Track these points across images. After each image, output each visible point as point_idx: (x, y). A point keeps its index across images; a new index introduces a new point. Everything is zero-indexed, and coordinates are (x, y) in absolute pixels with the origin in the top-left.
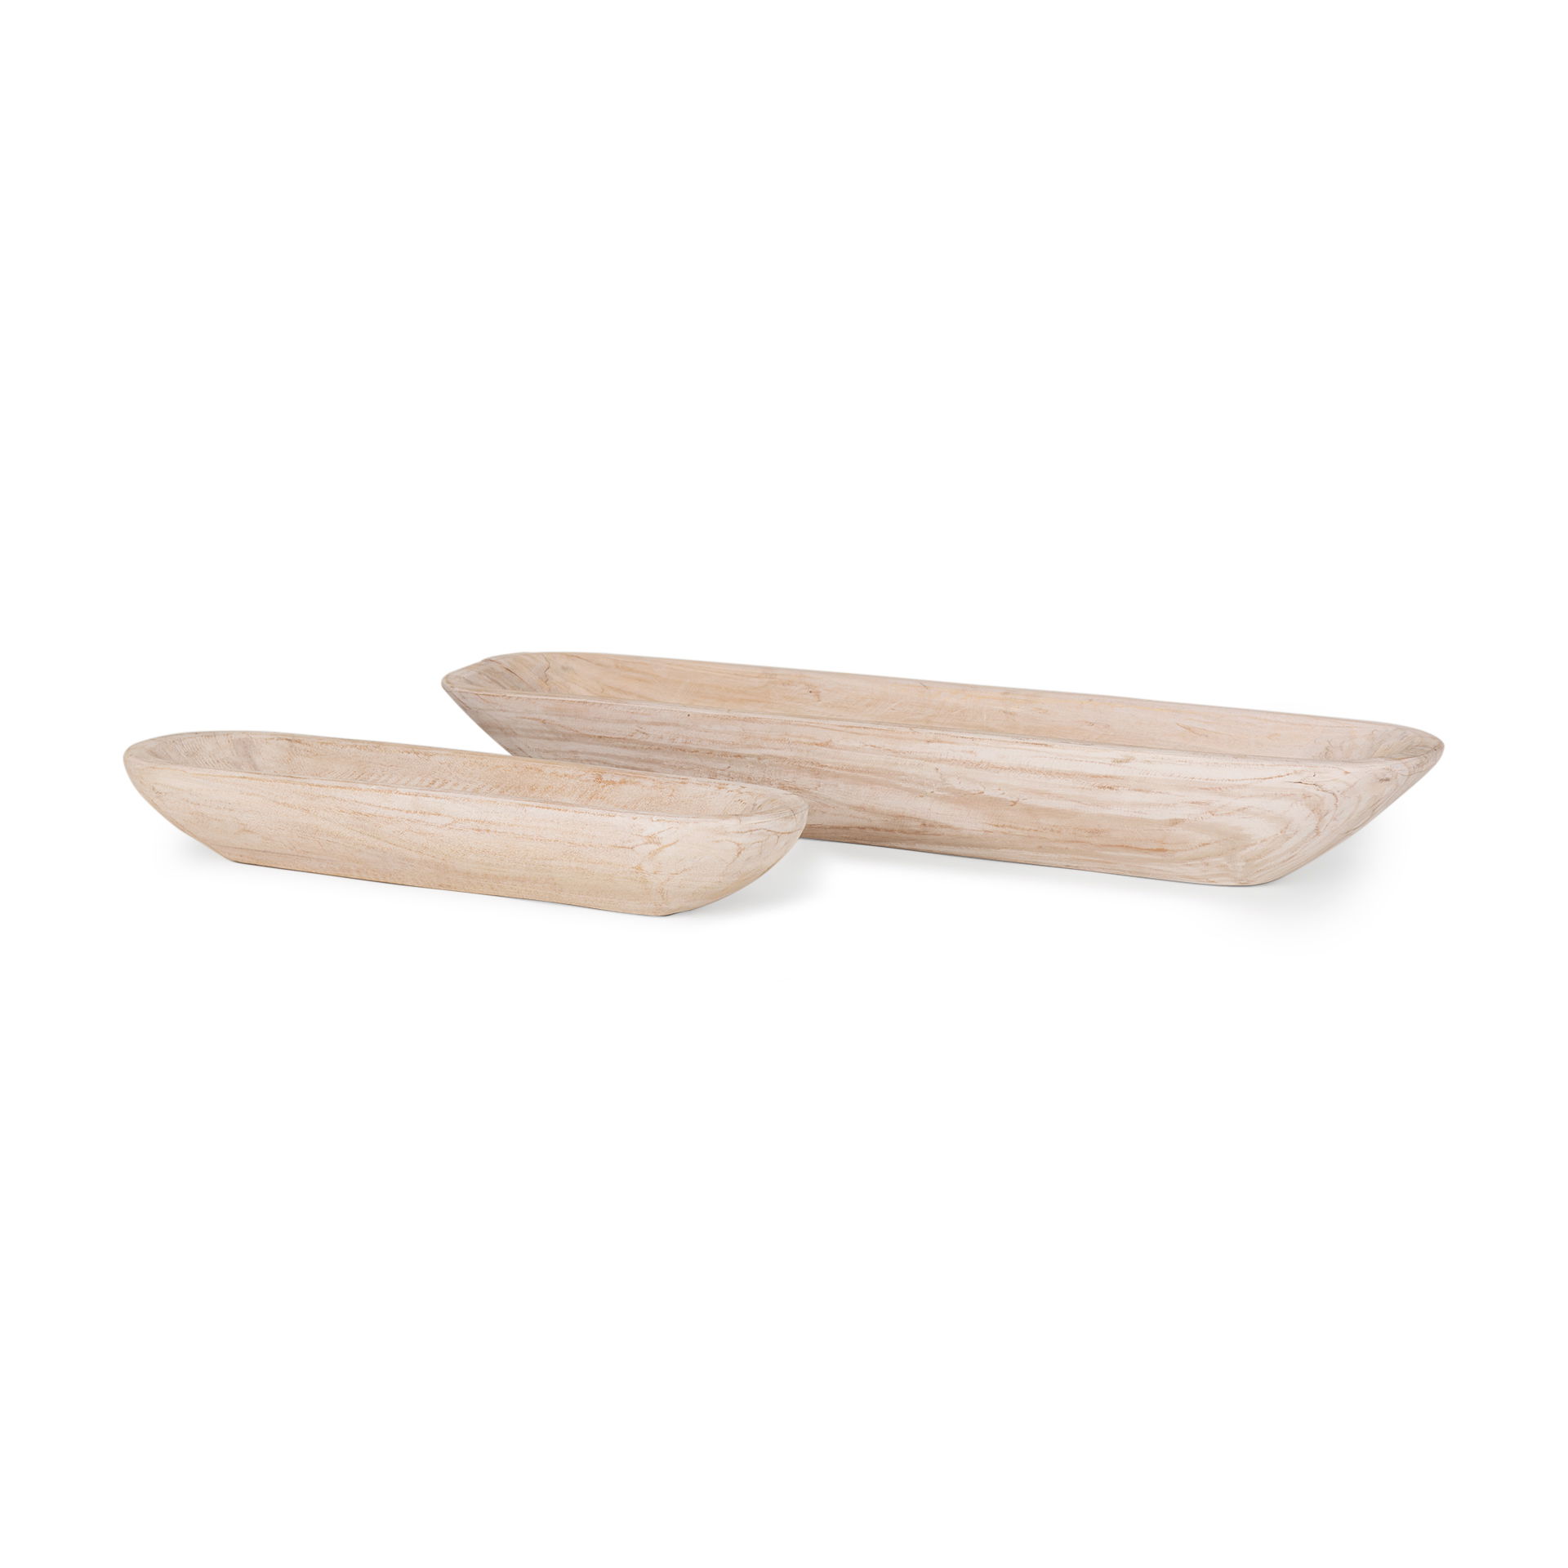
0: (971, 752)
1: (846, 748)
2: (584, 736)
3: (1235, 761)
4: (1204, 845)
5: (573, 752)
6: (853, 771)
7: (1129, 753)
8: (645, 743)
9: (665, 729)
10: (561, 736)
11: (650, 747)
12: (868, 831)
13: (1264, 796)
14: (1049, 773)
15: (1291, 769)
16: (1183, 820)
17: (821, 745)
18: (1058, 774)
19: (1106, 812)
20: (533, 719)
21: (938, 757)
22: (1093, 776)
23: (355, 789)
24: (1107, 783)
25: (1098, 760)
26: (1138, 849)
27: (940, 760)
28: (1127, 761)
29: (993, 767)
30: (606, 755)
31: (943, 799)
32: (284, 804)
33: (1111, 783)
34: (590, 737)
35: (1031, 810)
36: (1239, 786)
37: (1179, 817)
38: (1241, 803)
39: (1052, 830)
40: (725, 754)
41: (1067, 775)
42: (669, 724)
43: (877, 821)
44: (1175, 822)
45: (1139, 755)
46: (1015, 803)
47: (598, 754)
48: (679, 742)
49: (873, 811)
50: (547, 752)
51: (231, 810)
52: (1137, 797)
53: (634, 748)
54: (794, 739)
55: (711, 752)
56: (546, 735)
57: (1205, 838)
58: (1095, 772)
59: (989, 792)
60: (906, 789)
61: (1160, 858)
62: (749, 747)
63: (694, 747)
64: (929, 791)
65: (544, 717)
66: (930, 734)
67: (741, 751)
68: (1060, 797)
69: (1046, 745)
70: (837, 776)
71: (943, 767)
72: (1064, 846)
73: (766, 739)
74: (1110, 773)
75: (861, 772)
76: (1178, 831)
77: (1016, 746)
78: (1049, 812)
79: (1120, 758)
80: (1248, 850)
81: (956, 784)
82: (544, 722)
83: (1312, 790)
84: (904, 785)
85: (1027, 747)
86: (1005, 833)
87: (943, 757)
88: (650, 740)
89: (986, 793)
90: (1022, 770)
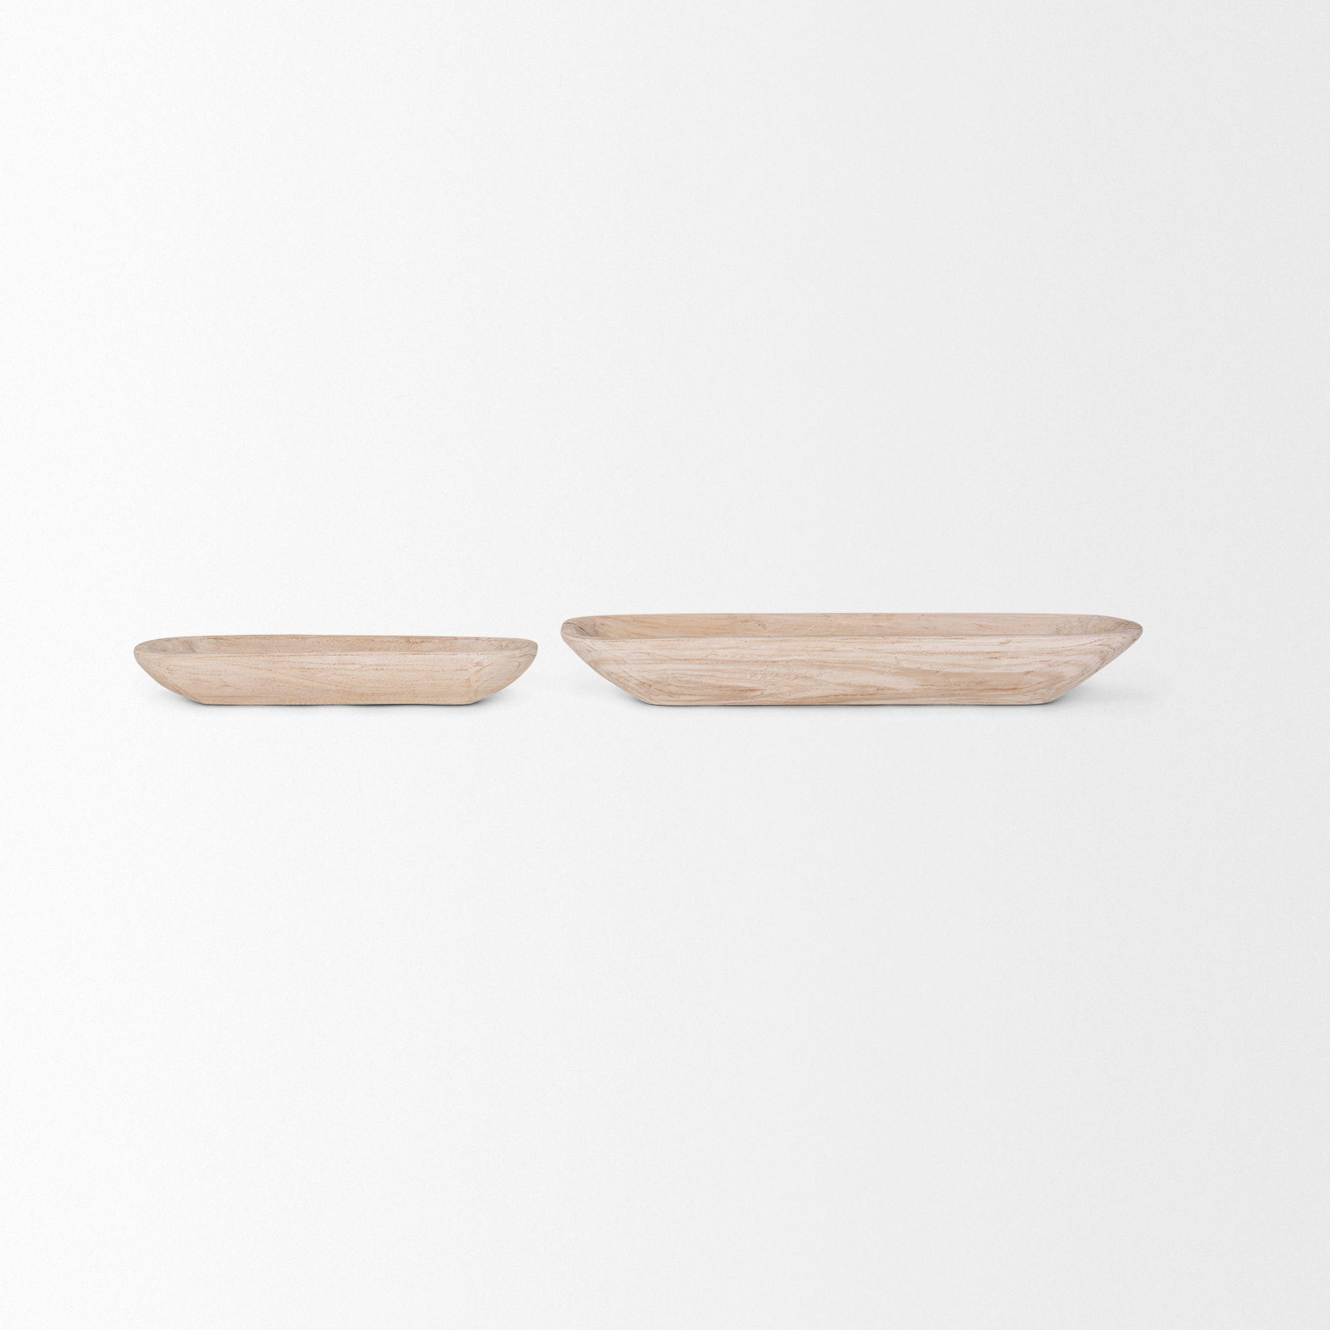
0: (918, 646)
1: (843, 651)
2: (674, 659)
3: (1067, 637)
4: (1039, 683)
5: (664, 670)
6: (844, 663)
7: (1009, 638)
8: (715, 660)
9: (730, 650)
10: (658, 662)
11: (717, 662)
12: (840, 697)
13: (1080, 654)
14: (963, 653)
15: (1097, 638)
16: (1032, 671)
17: (828, 651)
18: (967, 653)
19: (991, 671)
20: (641, 653)
21: (898, 651)
22: (987, 653)
23: (301, 655)
24: (994, 656)
25: (991, 644)
26: (1002, 690)
27: (899, 653)
28: (1008, 643)
29: (930, 653)
30: (684, 670)
31: (895, 674)
32: (255, 668)
33: (997, 655)
34: (678, 660)
35: (946, 675)
36: (1068, 650)
37: (1031, 670)
38: (1067, 659)
39: (955, 685)
40: (766, 662)
41: (972, 653)
42: (733, 648)
43: (849, 691)
44: (1028, 673)
45: (1014, 639)
46: (938, 672)
47: (681, 670)
48: (738, 658)
49: (850, 685)
50: (645, 671)
51: (219, 675)
52: (1010, 661)
53: (707, 663)
54: (811, 649)
55: (757, 661)
56: (648, 662)
57: (1041, 679)
58: (988, 651)
59: (924, 668)
60: (874, 671)
61: (1012, 693)
62: (782, 656)
63: (746, 659)
64: (887, 671)
65: (649, 651)
66: (895, 639)
67: (776, 659)
68: (966, 666)
69: (962, 639)
70: (834, 667)
71: (900, 656)
72: (957, 692)
73: (794, 651)
74: (997, 650)
75: (850, 663)
76: (1029, 677)
77: (945, 640)
78: (957, 675)
79: (1003, 641)
80: (1061, 683)
81: (905, 665)
82: (649, 654)
83: (1106, 648)
84: (874, 668)
85: (952, 641)
86: (925, 689)
87: (902, 650)
88: (719, 658)
89: (922, 668)
90: (947, 653)
